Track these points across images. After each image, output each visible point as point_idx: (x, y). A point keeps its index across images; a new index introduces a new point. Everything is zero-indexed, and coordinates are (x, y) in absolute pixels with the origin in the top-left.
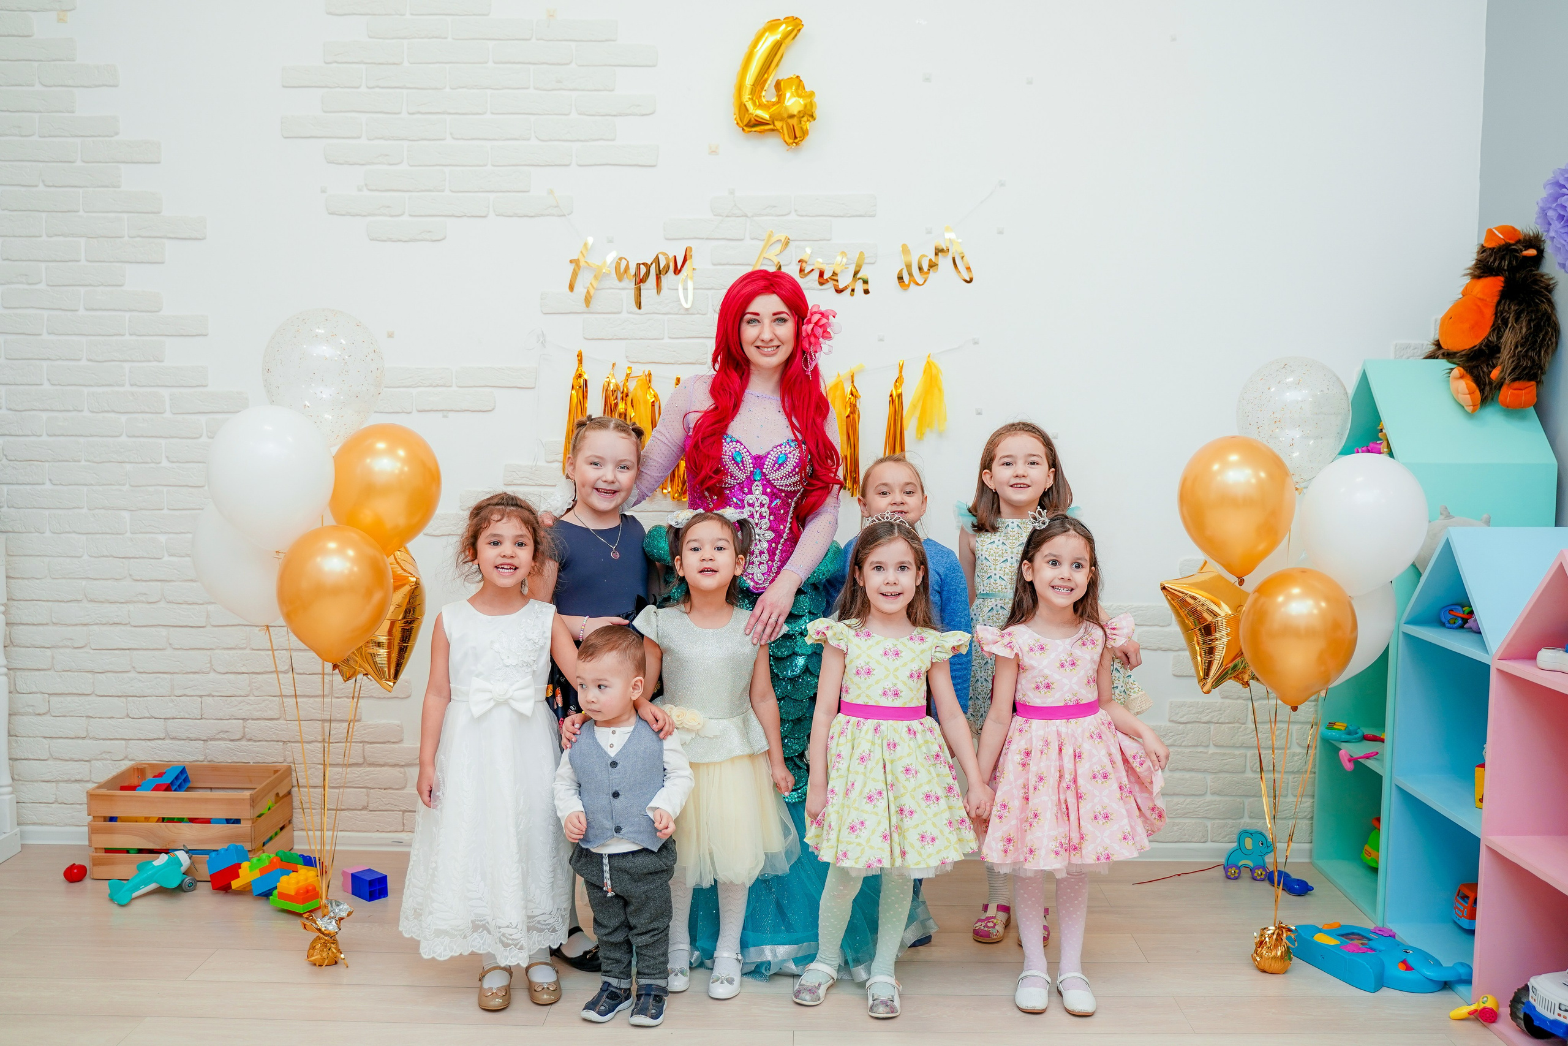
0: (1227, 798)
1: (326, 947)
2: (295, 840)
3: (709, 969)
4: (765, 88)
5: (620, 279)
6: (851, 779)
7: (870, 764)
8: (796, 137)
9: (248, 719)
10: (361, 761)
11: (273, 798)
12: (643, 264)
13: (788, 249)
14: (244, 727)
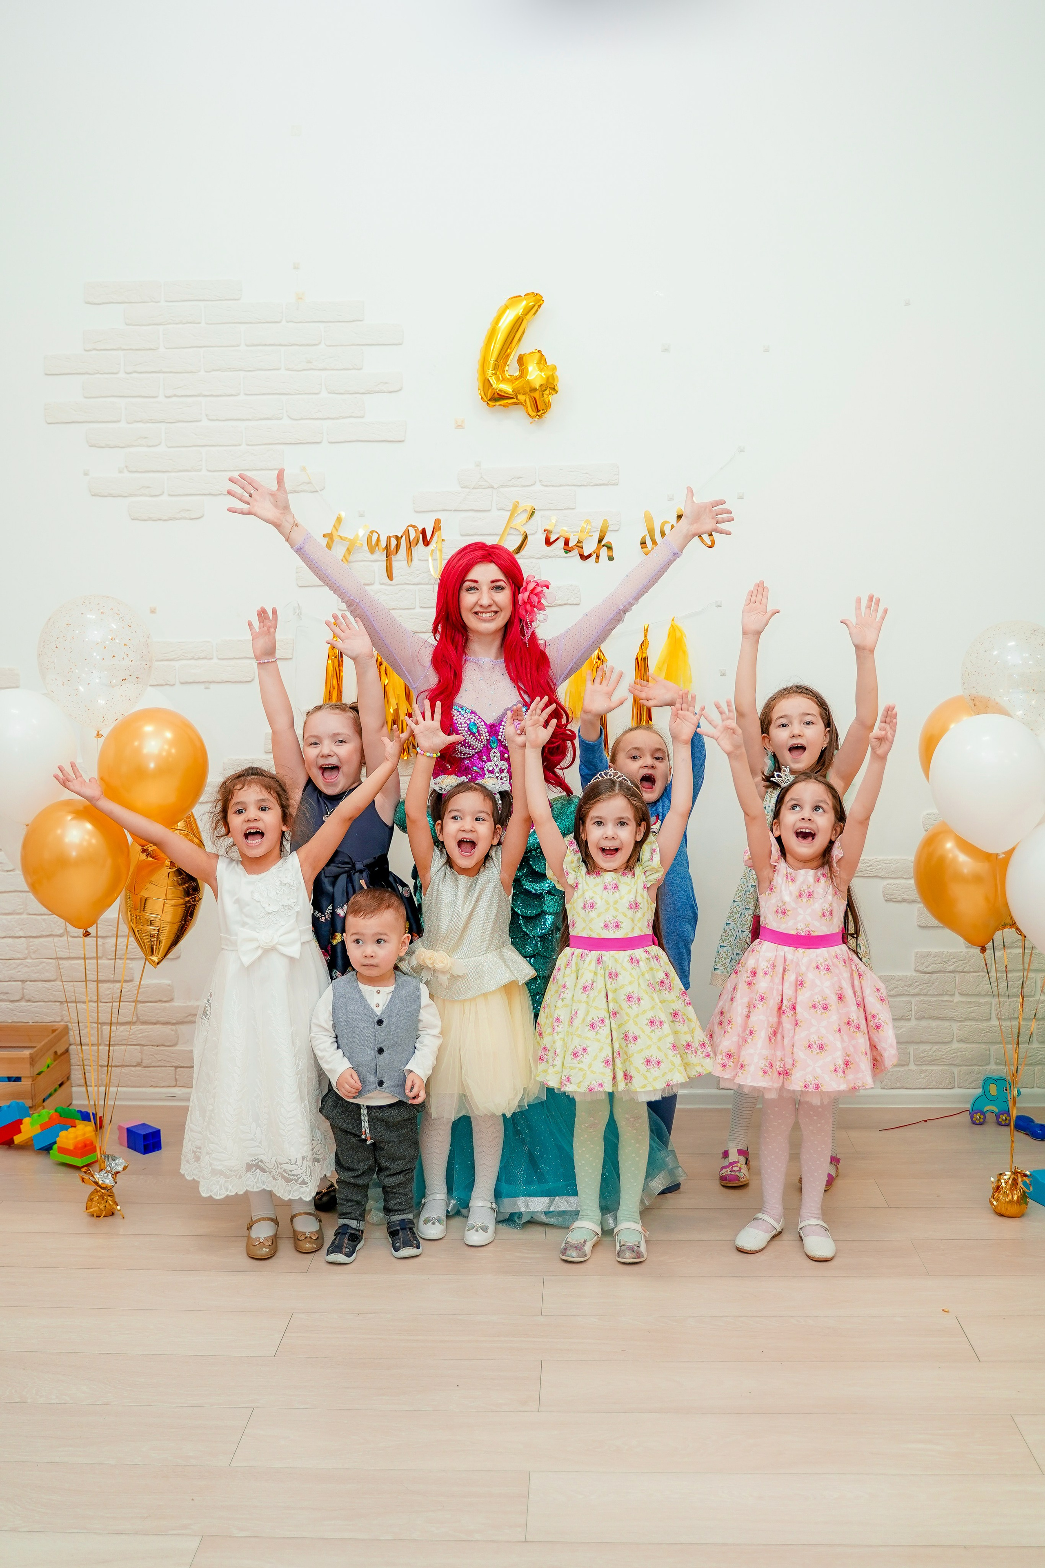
0: (974, 1046)
1: (103, 1199)
2: (74, 1096)
3: (465, 1217)
4: (508, 363)
5: (372, 552)
6: (575, 1008)
7: (593, 994)
8: (538, 411)
9: (26, 981)
10: (135, 1019)
11: (52, 1056)
12: (393, 536)
13: (533, 518)
14: (23, 989)
